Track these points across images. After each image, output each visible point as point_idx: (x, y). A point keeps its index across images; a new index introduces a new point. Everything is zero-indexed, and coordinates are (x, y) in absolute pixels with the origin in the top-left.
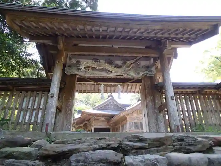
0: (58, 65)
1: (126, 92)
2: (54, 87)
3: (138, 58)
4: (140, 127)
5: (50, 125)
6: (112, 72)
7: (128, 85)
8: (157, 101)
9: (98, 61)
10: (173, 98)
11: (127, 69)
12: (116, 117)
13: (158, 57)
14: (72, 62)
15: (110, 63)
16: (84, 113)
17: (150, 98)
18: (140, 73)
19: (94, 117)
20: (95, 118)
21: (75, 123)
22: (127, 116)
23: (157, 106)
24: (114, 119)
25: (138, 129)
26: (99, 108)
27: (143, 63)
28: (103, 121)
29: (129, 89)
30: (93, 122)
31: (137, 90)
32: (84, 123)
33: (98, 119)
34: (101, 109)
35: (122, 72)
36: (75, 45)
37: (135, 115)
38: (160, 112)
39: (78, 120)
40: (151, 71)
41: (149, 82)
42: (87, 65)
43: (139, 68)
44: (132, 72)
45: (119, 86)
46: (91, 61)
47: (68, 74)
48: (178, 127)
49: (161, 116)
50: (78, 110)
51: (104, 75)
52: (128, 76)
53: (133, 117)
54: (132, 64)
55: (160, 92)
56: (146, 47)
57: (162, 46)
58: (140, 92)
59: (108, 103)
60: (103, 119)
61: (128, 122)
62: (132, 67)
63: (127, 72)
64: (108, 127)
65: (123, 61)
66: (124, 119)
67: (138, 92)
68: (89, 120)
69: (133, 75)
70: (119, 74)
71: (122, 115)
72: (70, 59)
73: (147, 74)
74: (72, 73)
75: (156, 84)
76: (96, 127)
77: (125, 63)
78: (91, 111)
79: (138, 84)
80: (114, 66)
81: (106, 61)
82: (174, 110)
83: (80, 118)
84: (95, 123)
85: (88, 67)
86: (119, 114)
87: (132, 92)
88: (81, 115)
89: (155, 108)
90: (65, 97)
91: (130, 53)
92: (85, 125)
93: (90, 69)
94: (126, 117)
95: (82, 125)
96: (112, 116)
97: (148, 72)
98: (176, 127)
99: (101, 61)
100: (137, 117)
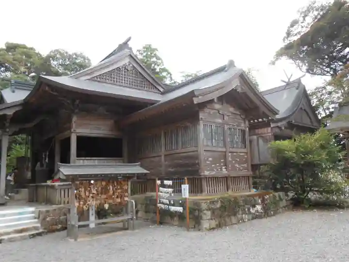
4: (228, 140)
30: (75, 118)
37: (217, 106)
61: (201, 124)
95: (32, 124)
100: (220, 112)
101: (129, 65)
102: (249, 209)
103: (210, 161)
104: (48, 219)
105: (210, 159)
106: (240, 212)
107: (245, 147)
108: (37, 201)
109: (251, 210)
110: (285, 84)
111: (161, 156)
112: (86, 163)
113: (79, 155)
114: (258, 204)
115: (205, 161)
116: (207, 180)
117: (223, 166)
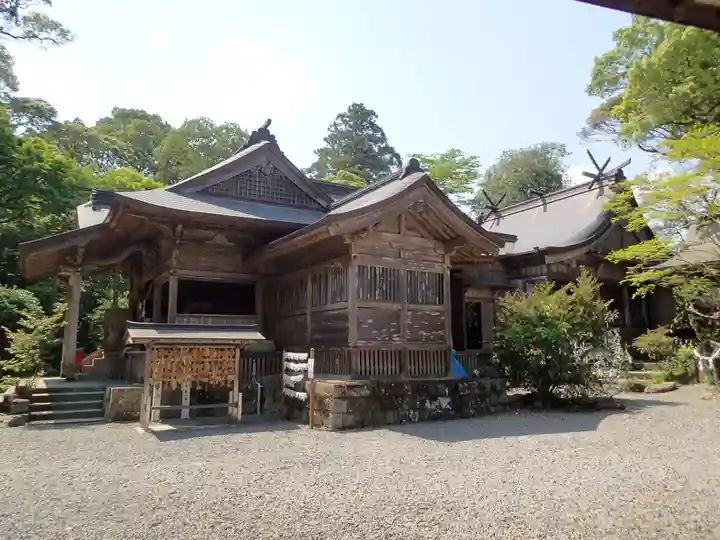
4: (406, 290)
16: (127, 207)
19: (179, 228)
20: (186, 232)
21: (81, 251)
22: (352, 239)
25: (395, 299)
26: (202, 189)
28: (221, 250)
30: (176, 252)
32: (126, 255)
33: (200, 241)
37: (389, 236)
39: (95, 236)
50: (102, 187)
53: (378, 244)
59: (252, 166)
60: (221, 239)
61: (356, 263)
64: (242, 277)
66: (335, 252)
68: (151, 241)
71: (332, 232)
76: (191, 274)
78: (162, 197)
83: (105, 226)
84: (183, 259)
88: (112, 215)
92: (134, 261)
94: (348, 241)
95: (117, 261)
96: (270, 233)
100: (394, 245)
101: (268, 164)
102: (423, 403)
103: (369, 324)
104: (120, 402)
105: (370, 321)
106: (406, 407)
107: (441, 302)
108: (122, 378)
109: (428, 404)
110: (591, 179)
111: (306, 314)
112: (194, 321)
113: (181, 310)
114: (444, 396)
115: (359, 324)
116: (362, 354)
117: (395, 332)
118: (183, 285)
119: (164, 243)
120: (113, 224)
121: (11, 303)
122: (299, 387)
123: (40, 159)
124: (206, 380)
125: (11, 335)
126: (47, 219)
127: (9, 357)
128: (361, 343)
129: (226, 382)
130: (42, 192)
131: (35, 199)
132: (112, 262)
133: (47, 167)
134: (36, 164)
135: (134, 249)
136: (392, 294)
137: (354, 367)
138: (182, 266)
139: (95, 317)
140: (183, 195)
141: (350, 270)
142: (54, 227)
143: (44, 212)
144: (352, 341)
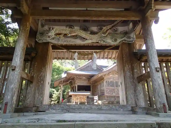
0: (22, 32)
1: (103, 58)
2: (17, 58)
3: (116, 23)
4: (115, 85)
5: (9, 104)
6: (87, 39)
7: (105, 51)
8: (135, 71)
9: (73, 27)
10: (158, 70)
11: (103, 35)
12: (95, 77)
13: (139, 21)
14: (44, 29)
15: (85, 29)
16: (69, 73)
17: (128, 66)
18: (118, 39)
19: (77, 76)
20: (78, 77)
21: (62, 81)
23: (136, 76)
24: (94, 78)
26: (81, 70)
27: (121, 29)
28: (85, 80)
29: (106, 56)
30: (77, 81)
31: (114, 56)
32: (69, 81)
33: (81, 78)
34: (83, 70)
35: (98, 39)
36: (44, 8)
37: (111, 75)
38: (139, 82)
40: (129, 37)
41: (127, 50)
42: (57, 32)
43: (117, 34)
44: (109, 39)
45: (95, 54)
46: (65, 27)
47: (40, 42)
48: (164, 106)
49: (140, 87)
51: (79, 42)
52: (105, 43)
53: (109, 77)
54: (109, 29)
55: (139, 60)
56: (126, 10)
57: (144, 7)
58: (116, 58)
59: (89, 65)
60: (84, 78)
61: (105, 81)
62: (109, 34)
63: (104, 39)
64: (88, 84)
65: (99, 27)
66: (102, 79)
67: (114, 58)
68: (73, 79)
69: (109, 41)
70: (94, 41)
71: (100, 75)
72: (43, 26)
73: (125, 40)
74: (44, 41)
75: (135, 51)
76: (79, 84)
77: (101, 29)
79: (115, 51)
80: (89, 32)
81: (80, 27)
82: (159, 85)
83: (66, 77)
84: (78, 82)
85: (60, 34)
86: (98, 74)
87: (108, 58)
88: (67, 75)
89: (133, 78)
90: (36, 66)
91: (106, 16)
92: (71, 82)
93: (61, 36)
94: (103, 77)
95: (68, 83)
96: (92, 76)
97: (126, 39)
98: (162, 105)
99: (75, 28)
100: (112, 77)
105: (109, 91)
111: (99, 90)
115: (106, 91)
116: (107, 97)
117: (114, 93)
118: (78, 86)
119: (75, 79)
120: (67, 77)
121: (52, 91)
122: (96, 102)
123: (56, 66)
124: (81, 101)
125: (53, 95)
126: (57, 76)
127: (53, 98)
128: (107, 94)
129: (84, 102)
130: (56, 71)
131: (55, 73)
132: (67, 83)
133: (57, 67)
134: (55, 67)
135: (70, 80)
136: (113, 86)
137: (106, 99)
138: (78, 83)
139: (65, 94)
140: (78, 71)
141: (104, 82)
142: (58, 77)
143: (56, 75)
144: (105, 94)
